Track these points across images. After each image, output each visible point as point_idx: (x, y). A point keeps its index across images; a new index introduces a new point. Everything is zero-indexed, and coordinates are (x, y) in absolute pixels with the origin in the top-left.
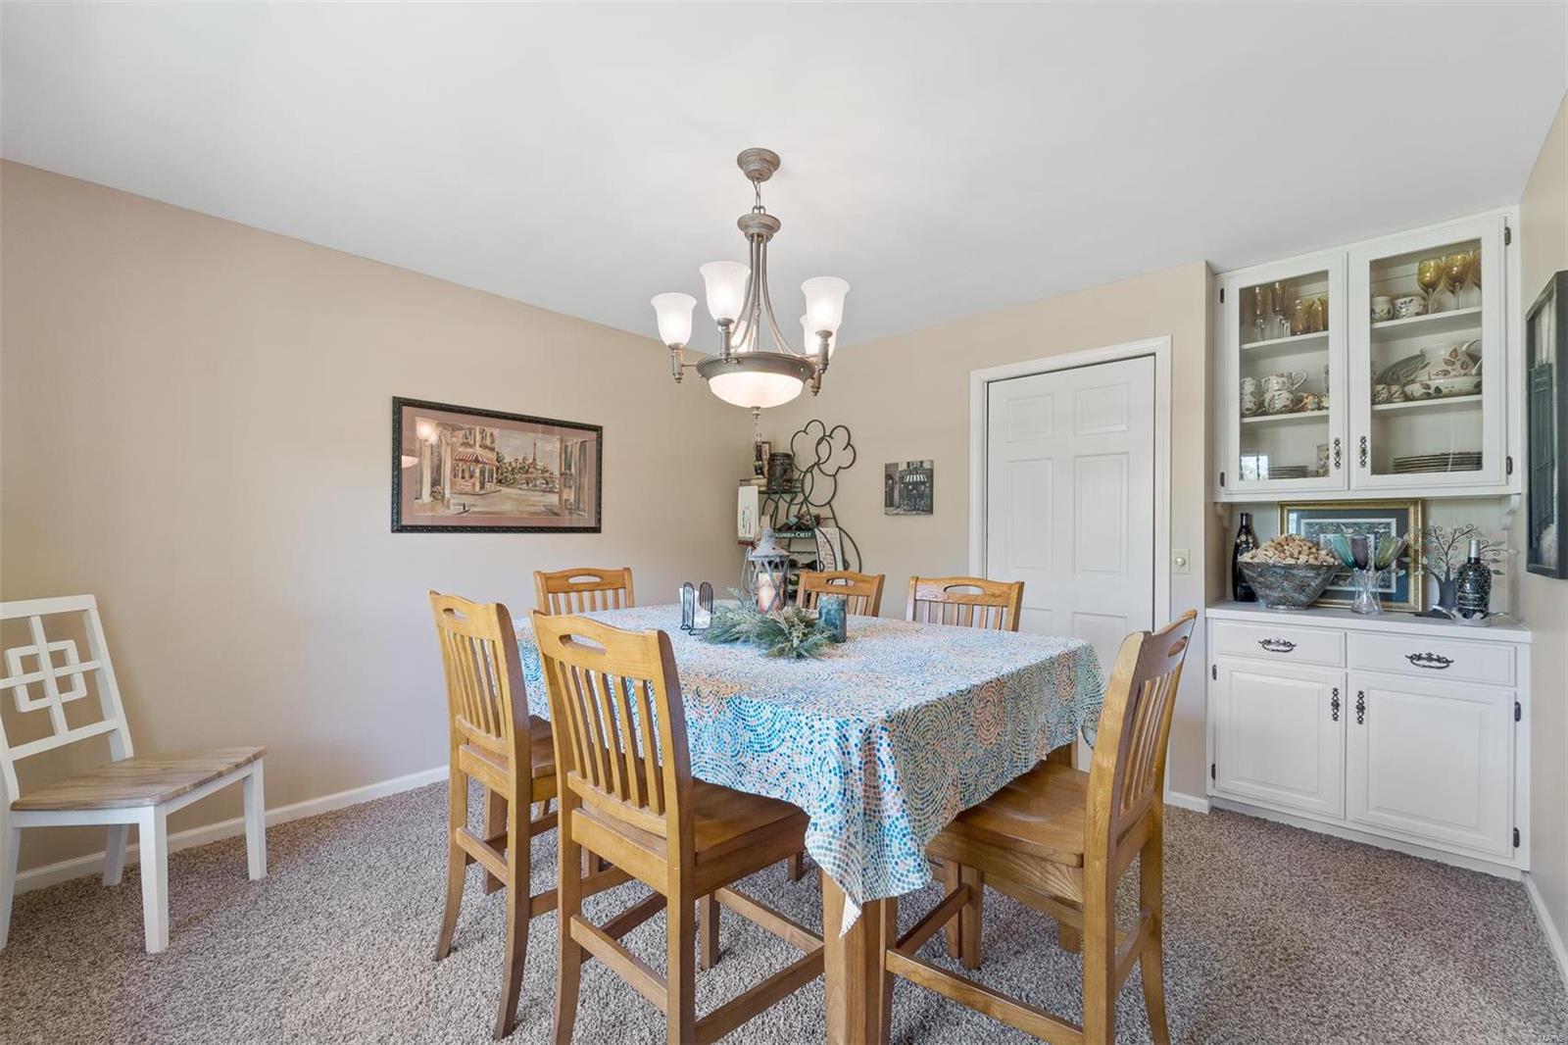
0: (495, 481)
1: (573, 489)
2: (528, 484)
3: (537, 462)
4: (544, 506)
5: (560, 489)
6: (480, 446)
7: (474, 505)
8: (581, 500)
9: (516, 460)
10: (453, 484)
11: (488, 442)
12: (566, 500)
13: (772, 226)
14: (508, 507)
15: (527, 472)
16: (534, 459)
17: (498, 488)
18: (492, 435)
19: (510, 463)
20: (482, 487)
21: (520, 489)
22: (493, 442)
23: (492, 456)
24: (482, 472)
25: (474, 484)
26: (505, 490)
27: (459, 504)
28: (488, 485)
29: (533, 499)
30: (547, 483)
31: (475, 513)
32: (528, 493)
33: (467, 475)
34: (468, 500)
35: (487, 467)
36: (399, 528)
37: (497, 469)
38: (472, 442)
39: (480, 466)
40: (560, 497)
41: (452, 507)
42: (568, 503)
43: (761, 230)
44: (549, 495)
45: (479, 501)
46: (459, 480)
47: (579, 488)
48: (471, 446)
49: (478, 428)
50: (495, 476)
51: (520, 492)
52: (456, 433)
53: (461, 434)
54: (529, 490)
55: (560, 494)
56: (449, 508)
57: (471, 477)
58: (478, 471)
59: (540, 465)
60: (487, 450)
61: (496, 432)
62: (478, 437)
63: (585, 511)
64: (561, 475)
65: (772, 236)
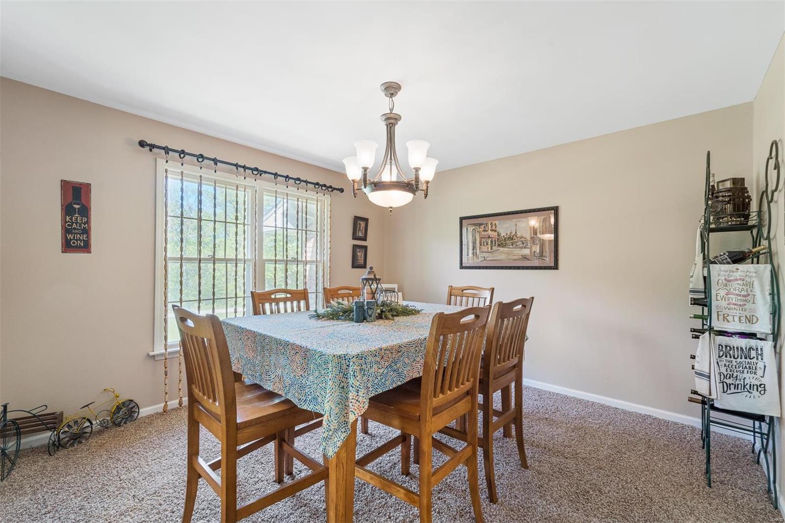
0: (497, 245)
1: (539, 245)
2: (513, 245)
3: (518, 233)
4: (522, 256)
5: (531, 245)
6: (491, 230)
7: (488, 257)
8: (544, 251)
9: (507, 234)
10: (480, 248)
11: (494, 228)
12: (534, 252)
13: (397, 118)
14: (502, 257)
15: (512, 239)
16: (516, 232)
17: (498, 248)
18: (495, 224)
19: (504, 236)
20: (491, 249)
21: (509, 248)
22: (496, 228)
23: (496, 234)
24: (491, 242)
25: (488, 248)
26: (501, 249)
27: (482, 257)
28: (494, 248)
29: (515, 252)
30: (523, 243)
31: (488, 260)
32: (513, 250)
33: (485, 244)
34: (485, 255)
35: (493, 239)
36: (462, 267)
37: (498, 240)
38: (487, 229)
39: (490, 239)
40: (531, 250)
41: (480, 258)
42: (536, 253)
43: (392, 121)
44: (523, 250)
45: (490, 255)
46: (482, 247)
47: (543, 244)
48: (487, 231)
49: (489, 222)
50: (497, 243)
51: (508, 249)
52: (481, 226)
53: (482, 227)
54: (513, 248)
55: (531, 248)
56: (478, 259)
57: (487, 244)
58: (490, 241)
59: (519, 234)
60: (493, 232)
61: (497, 222)
62: (490, 226)
63: (546, 257)
64: (531, 238)
65: (397, 123)
